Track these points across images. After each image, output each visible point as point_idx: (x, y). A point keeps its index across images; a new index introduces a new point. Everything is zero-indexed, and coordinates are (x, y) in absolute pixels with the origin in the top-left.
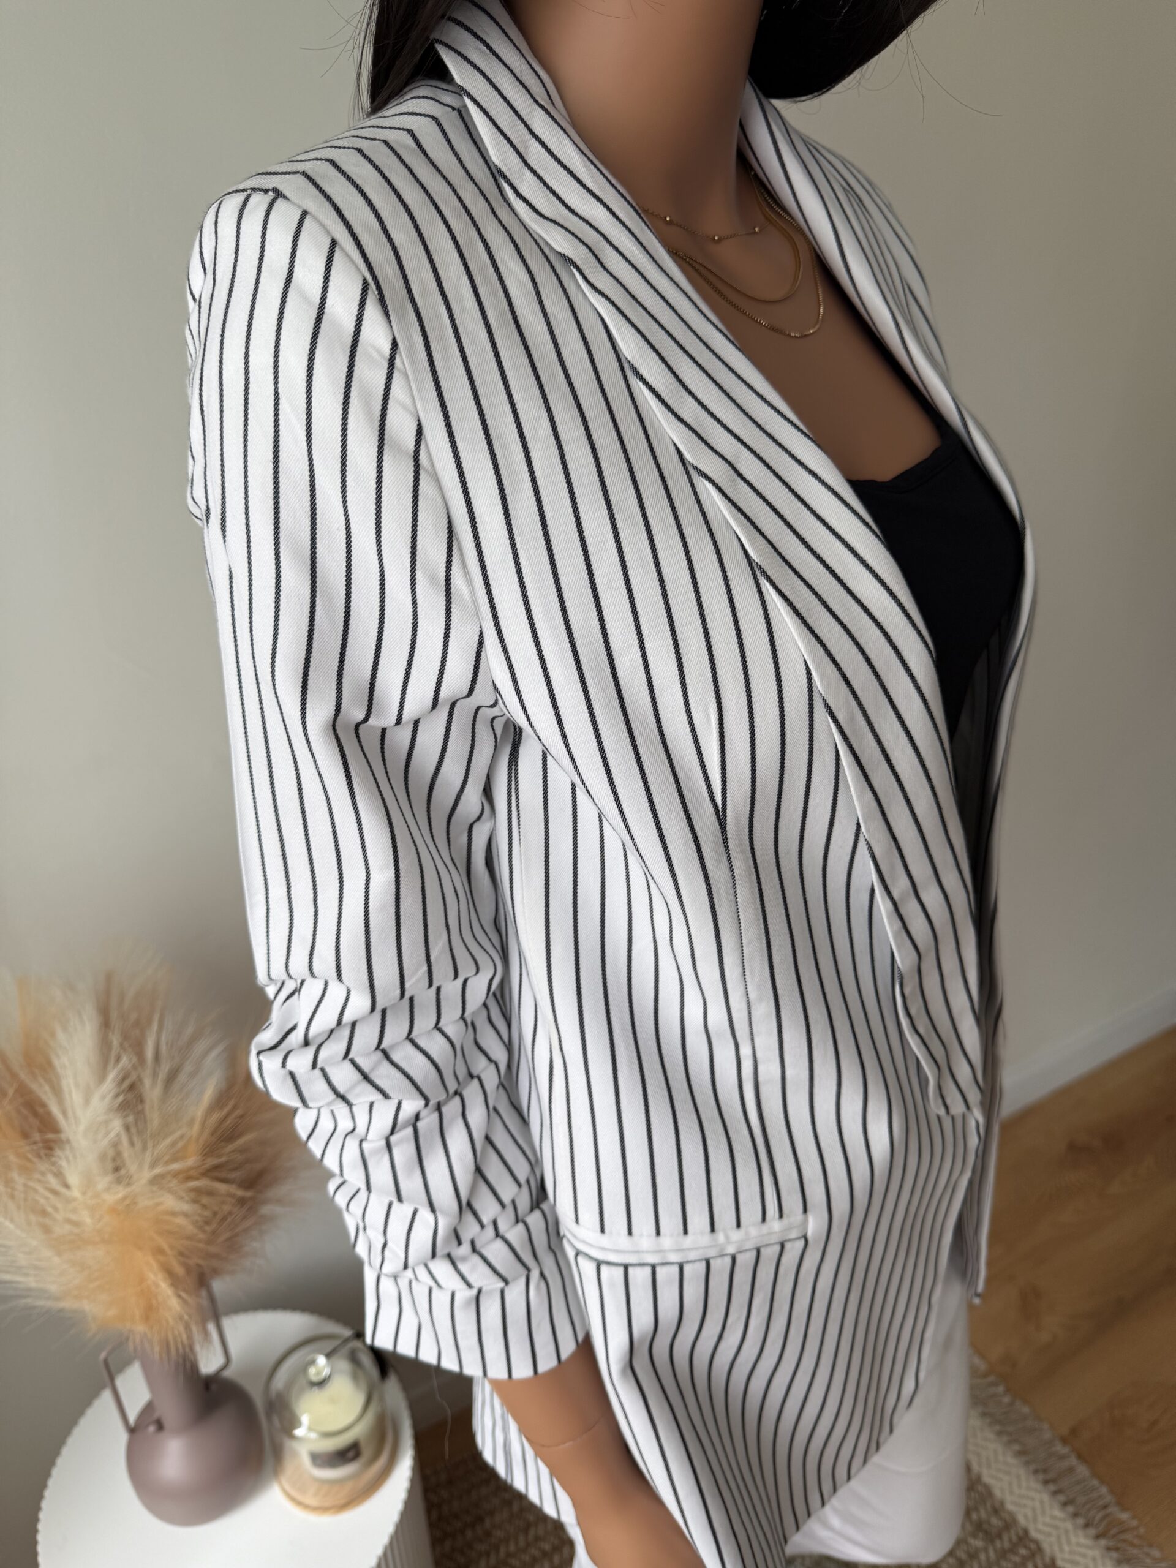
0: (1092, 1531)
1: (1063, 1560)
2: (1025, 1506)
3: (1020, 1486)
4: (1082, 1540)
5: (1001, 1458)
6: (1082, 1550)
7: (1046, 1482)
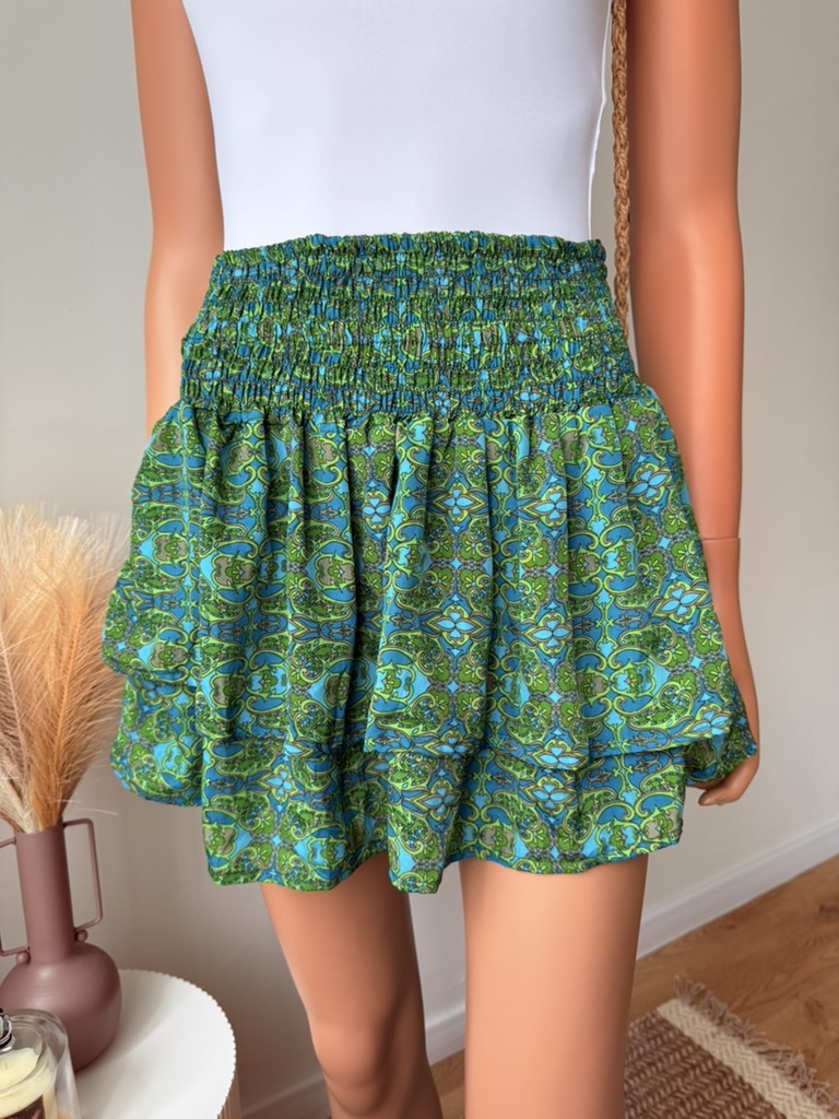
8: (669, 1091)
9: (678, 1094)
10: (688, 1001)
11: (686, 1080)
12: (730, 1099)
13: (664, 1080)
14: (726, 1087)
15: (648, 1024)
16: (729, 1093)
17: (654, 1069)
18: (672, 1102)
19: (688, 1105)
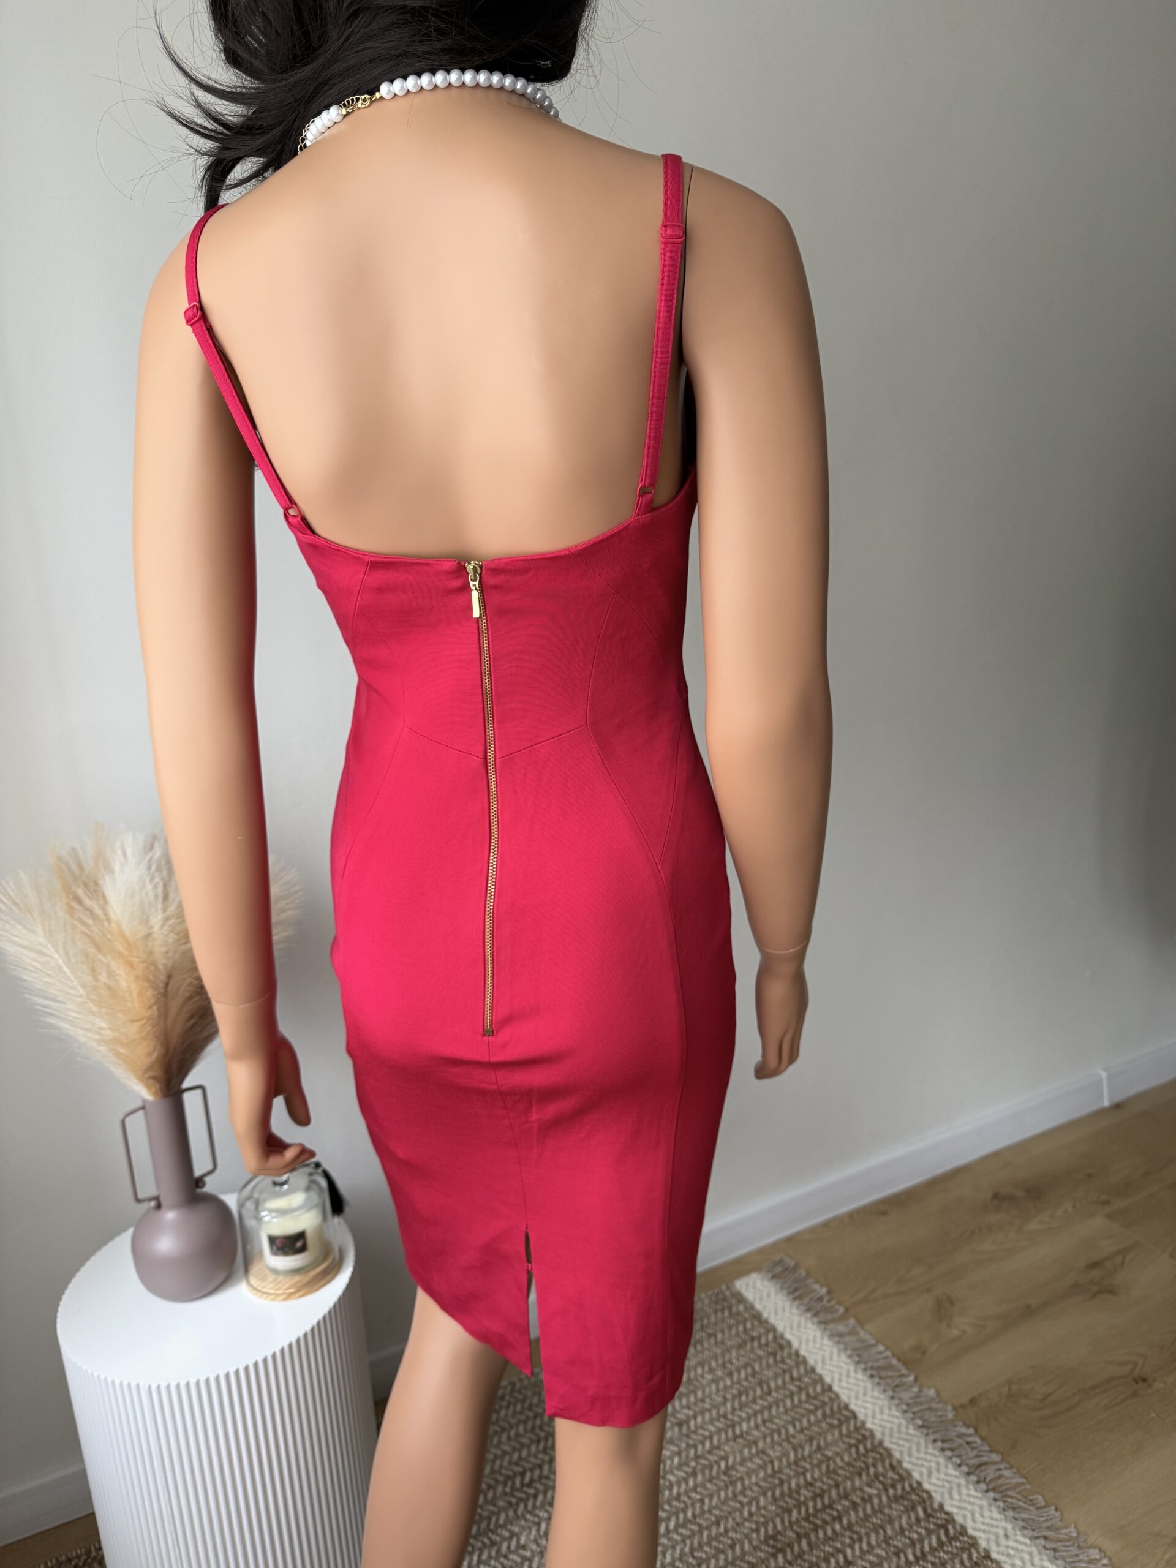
0: (983, 1486)
1: (952, 1506)
2: (922, 1466)
3: (918, 1451)
4: (973, 1492)
5: (903, 1429)
6: (972, 1500)
7: (943, 1450)
8: (720, 1362)
9: (728, 1365)
10: (770, 1275)
11: (742, 1352)
12: (779, 1371)
13: (719, 1351)
14: (779, 1358)
15: (720, 1296)
16: (781, 1366)
17: (712, 1341)
18: (719, 1373)
19: (735, 1376)
